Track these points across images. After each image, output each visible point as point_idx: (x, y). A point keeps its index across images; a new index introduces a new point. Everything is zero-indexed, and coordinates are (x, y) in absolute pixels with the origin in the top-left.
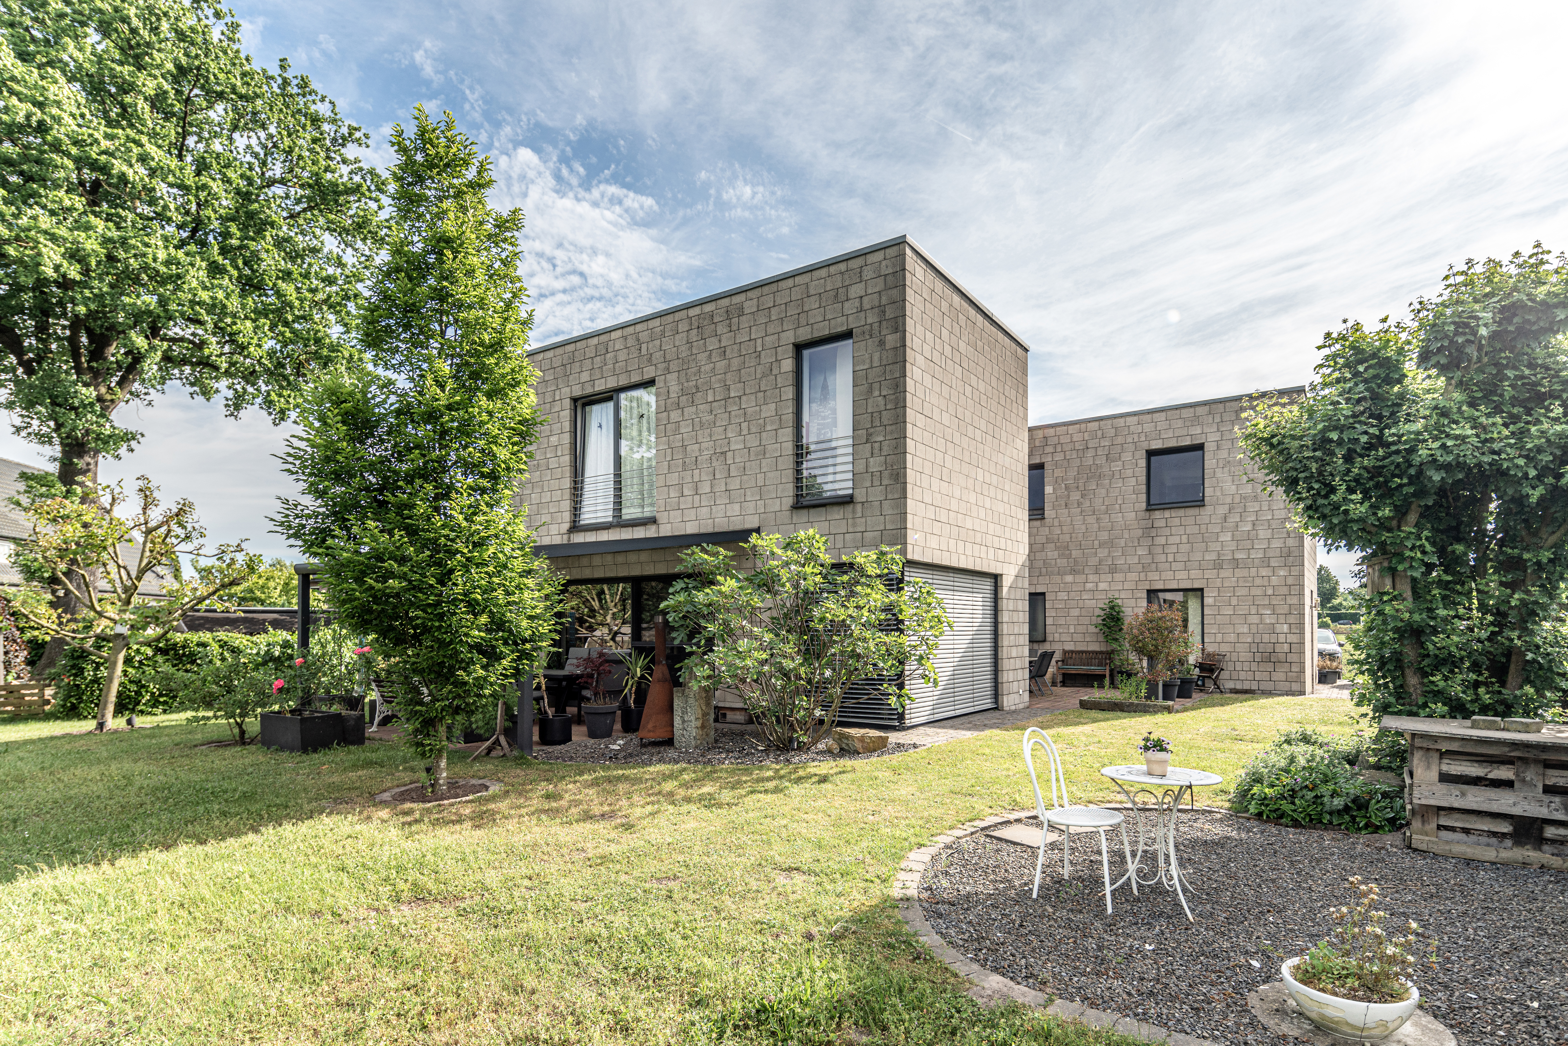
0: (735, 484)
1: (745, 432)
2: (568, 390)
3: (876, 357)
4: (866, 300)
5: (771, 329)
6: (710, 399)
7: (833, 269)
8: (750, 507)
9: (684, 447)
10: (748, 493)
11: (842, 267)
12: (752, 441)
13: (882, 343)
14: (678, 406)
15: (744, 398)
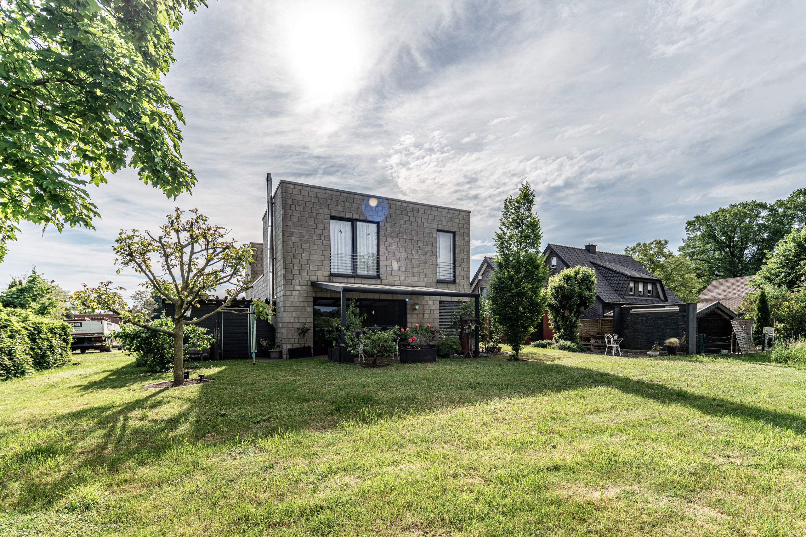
0: (415, 270)
1: (419, 253)
2: (329, 211)
3: (462, 243)
4: (460, 225)
5: (429, 221)
6: (405, 238)
7: (450, 211)
8: (422, 279)
9: (394, 253)
10: (421, 274)
11: (453, 212)
12: (422, 257)
13: (464, 239)
14: (391, 236)
15: (419, 242)
